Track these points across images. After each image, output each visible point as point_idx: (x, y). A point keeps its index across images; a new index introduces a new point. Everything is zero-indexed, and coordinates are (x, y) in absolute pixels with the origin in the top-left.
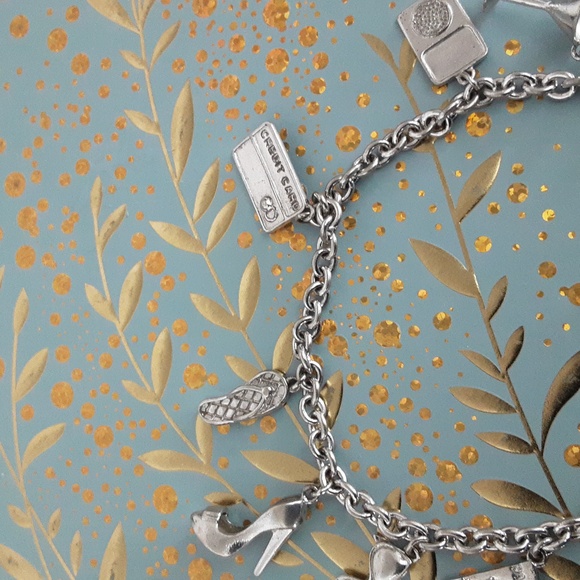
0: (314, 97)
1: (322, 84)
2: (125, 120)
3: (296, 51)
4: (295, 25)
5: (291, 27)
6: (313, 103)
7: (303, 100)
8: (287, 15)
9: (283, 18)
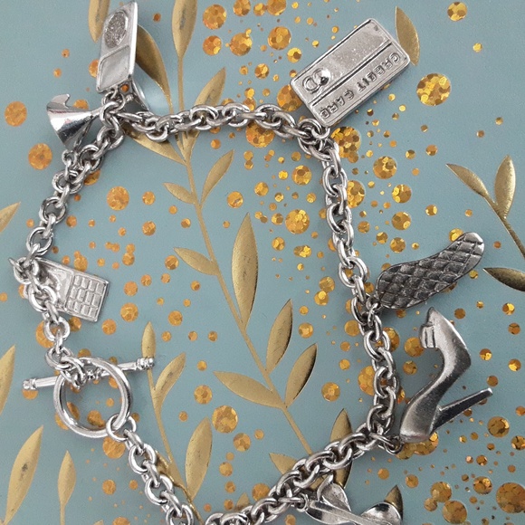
0: (398, 233)
1: (406, 218)
2: (175, 260)
3: (371, 184)
4: (368, 154)
5: (363, 157)
6: (397, 239)
7: (384, 237)
8: (357, 144)
9: (353, 148)
